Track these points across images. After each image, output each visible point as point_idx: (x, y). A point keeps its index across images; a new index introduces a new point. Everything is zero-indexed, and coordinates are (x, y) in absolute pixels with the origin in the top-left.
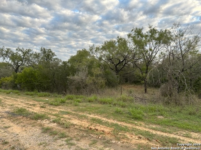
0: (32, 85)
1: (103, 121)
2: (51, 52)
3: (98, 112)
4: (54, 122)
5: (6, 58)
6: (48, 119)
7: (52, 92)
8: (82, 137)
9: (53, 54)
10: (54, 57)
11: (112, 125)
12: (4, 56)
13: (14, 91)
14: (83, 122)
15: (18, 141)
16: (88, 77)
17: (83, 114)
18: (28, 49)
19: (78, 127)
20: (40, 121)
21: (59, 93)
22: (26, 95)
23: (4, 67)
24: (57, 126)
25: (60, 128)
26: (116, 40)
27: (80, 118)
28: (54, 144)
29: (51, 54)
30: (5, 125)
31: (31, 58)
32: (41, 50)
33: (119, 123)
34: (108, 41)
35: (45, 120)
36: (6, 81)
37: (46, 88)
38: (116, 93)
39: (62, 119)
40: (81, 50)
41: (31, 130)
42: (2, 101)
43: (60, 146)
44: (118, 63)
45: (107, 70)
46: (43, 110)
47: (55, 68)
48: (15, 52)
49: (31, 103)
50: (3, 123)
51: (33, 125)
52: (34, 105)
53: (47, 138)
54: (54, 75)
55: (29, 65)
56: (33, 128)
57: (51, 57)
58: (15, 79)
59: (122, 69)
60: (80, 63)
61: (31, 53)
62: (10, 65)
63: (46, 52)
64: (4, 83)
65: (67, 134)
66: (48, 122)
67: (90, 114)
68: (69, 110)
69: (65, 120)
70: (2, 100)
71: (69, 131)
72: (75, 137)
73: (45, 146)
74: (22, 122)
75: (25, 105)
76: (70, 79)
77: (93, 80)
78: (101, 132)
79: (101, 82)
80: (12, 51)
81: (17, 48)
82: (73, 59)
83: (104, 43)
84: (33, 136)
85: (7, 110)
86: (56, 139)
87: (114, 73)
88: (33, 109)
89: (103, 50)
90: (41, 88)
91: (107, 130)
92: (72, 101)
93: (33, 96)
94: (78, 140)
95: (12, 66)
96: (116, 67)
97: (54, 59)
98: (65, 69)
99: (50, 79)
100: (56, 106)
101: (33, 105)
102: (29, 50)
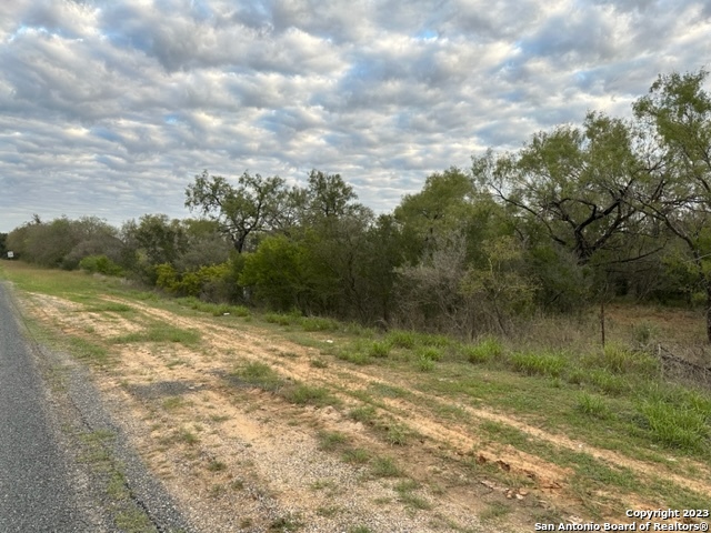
0: (285, 291)
1: (531, 440)
2: (340, 184)
3: (506, 403)
4: (355, 417)
5: (211, 207)
6: (337, 405)
7: (343, 316)
8: (454, 483)
9: (348, 193)
10: (351, 202)
11: (567, 457)
12: (207, 201)
13: (234, 307)
14: (453, 433)
15: (252, 465)
16: (467, 269)
17: (450, 403)
18: (272, 177)
19: (435, 446)
20: (312, 408)
21: (364, 324)
22: (269, 321)
23: (207, 234)
24: (364, 433)
25: (374, 441)
26: (583, 130)
27: (444, 415)
28: (358, 495)
29: (340, 191)
30: (214, 412)
31: (280, 207)
32: (312, 181)
33: (597, 454)
34: (545, 134)
35: (326, 409)
36: (213, 278)
37: (325, 303)
38: (577, 336)
39: (380, 412)
40: (441, 173)
41: (286, 437)
42: (204, 337)
43: (380, 502)
44: (587, 216)
45: (541, 246)
46: (318, 376)
47: (353, 238)
48: (236, 187)
49: (283, 349)
50: (208, 404)
51: (291, 420)
52: (292, 356)
53: (337, 469)
54: (350, 263)
55: (274, 228)
56: (293, 432)
57: (339, 202)
58: (237, 271)
59: (603, 241)
60: (437, 222)
61: (281, 189)
62: (223, 229)
63: (325, 187)
64: (207, 284)
65: (400, 464)
66: (334, 415)
67: (476, 405)
68: (401, 385)
69: (391, 417)
70: (204, 334)
71: (406, 457)
72: (427, 481)
73: (329, 495)
74: (259, 408)
75: (265, 355)
76: (401, 276)
77: (486, 283)
78: (524, 477)
79: (518, 292)
80: (227, 185)
81: (241, 175)
82: (411, 207)
83: (531, 142)
84: (294, 458)
85: (217, 365)
86: (365, 479)
87: (571, 258)
88: (290, 369)
89: (527, 170)
90: (311, 303)
91: (547, 473)
92: (410, 353)
93: (289, 328)
94: (440, 493)
95: (228, 231)
96: (578, 233)
97: (351, 208)
98: (385, 242)
99: (337, 275)
100: (359, 364)
101: (288, 355)
102: (276, 182)
